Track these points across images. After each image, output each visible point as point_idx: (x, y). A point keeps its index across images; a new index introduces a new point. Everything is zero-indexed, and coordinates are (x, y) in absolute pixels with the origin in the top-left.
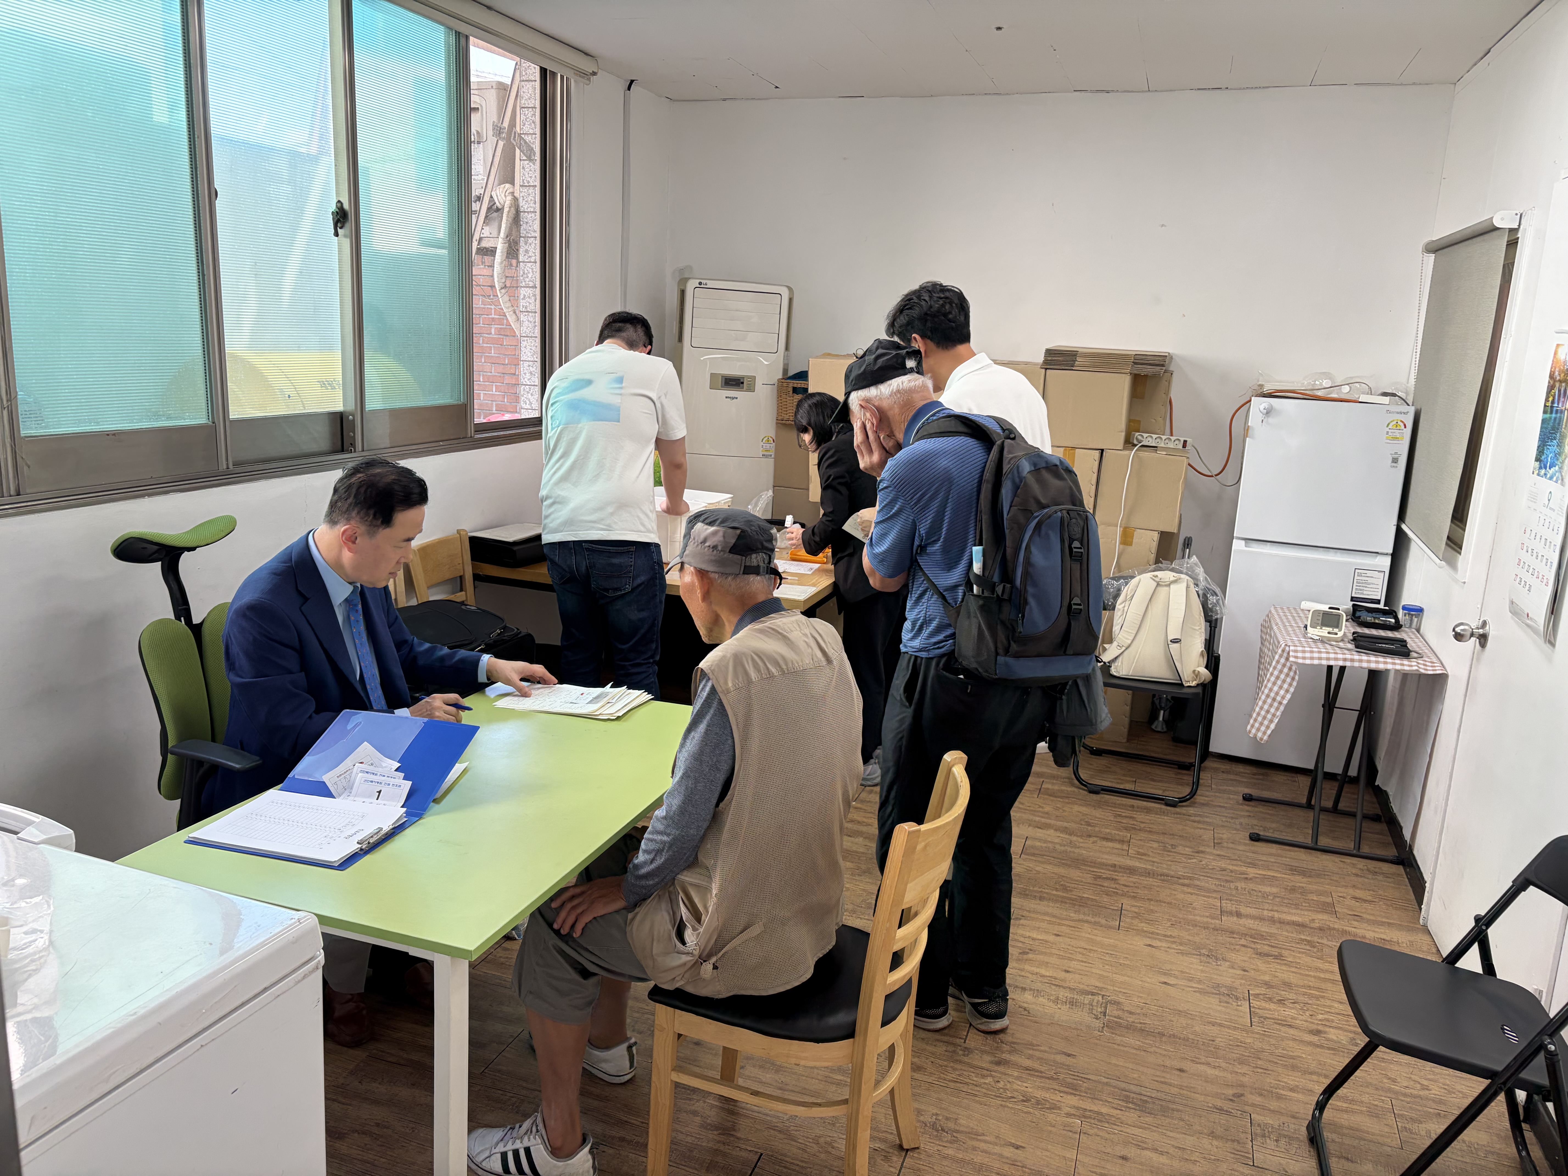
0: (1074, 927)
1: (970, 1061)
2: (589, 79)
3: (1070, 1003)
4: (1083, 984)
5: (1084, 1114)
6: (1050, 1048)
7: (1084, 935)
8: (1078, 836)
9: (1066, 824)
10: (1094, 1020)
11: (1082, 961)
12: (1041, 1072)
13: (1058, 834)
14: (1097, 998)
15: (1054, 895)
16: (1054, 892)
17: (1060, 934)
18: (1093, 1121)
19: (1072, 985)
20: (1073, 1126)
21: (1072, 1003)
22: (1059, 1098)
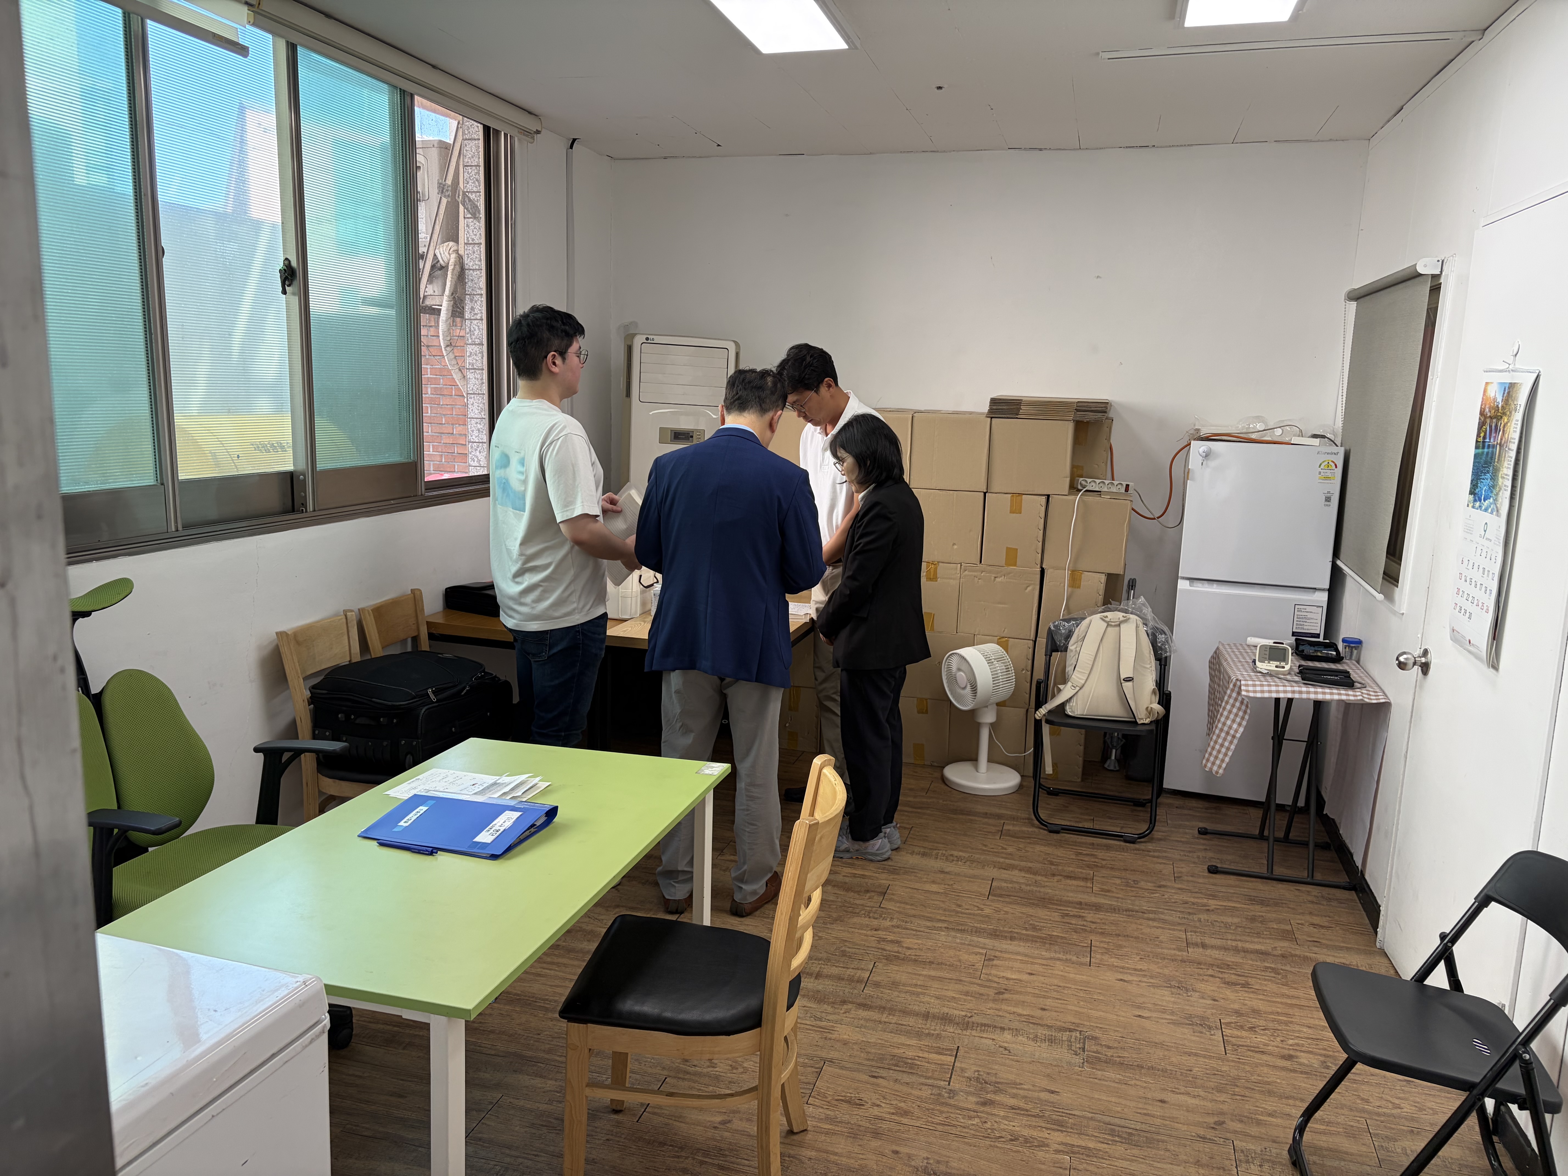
0: (1047, 965)
1: (956, 1103)
2: (533, 138)
3: (1049, 1040)
4: (1060, 1021)
5: (1071, 1150)
6: (1033, 1086)
7: (1057, 972)
8: (1042, 875)
9: (1030, 865)
10: (1074, 1056)
11: (1057, 999)
12: (1027, 1111)
13: (1023, 874)
14: (1074, 1034)
15: (1024, 934)
16: (1024, 932)
17: (1034, 972)
18: (1081, 1156)
19: (1049, 1022)
20: (1062, 1163)
21: (1051, 1041)
22: (1047, 1136)
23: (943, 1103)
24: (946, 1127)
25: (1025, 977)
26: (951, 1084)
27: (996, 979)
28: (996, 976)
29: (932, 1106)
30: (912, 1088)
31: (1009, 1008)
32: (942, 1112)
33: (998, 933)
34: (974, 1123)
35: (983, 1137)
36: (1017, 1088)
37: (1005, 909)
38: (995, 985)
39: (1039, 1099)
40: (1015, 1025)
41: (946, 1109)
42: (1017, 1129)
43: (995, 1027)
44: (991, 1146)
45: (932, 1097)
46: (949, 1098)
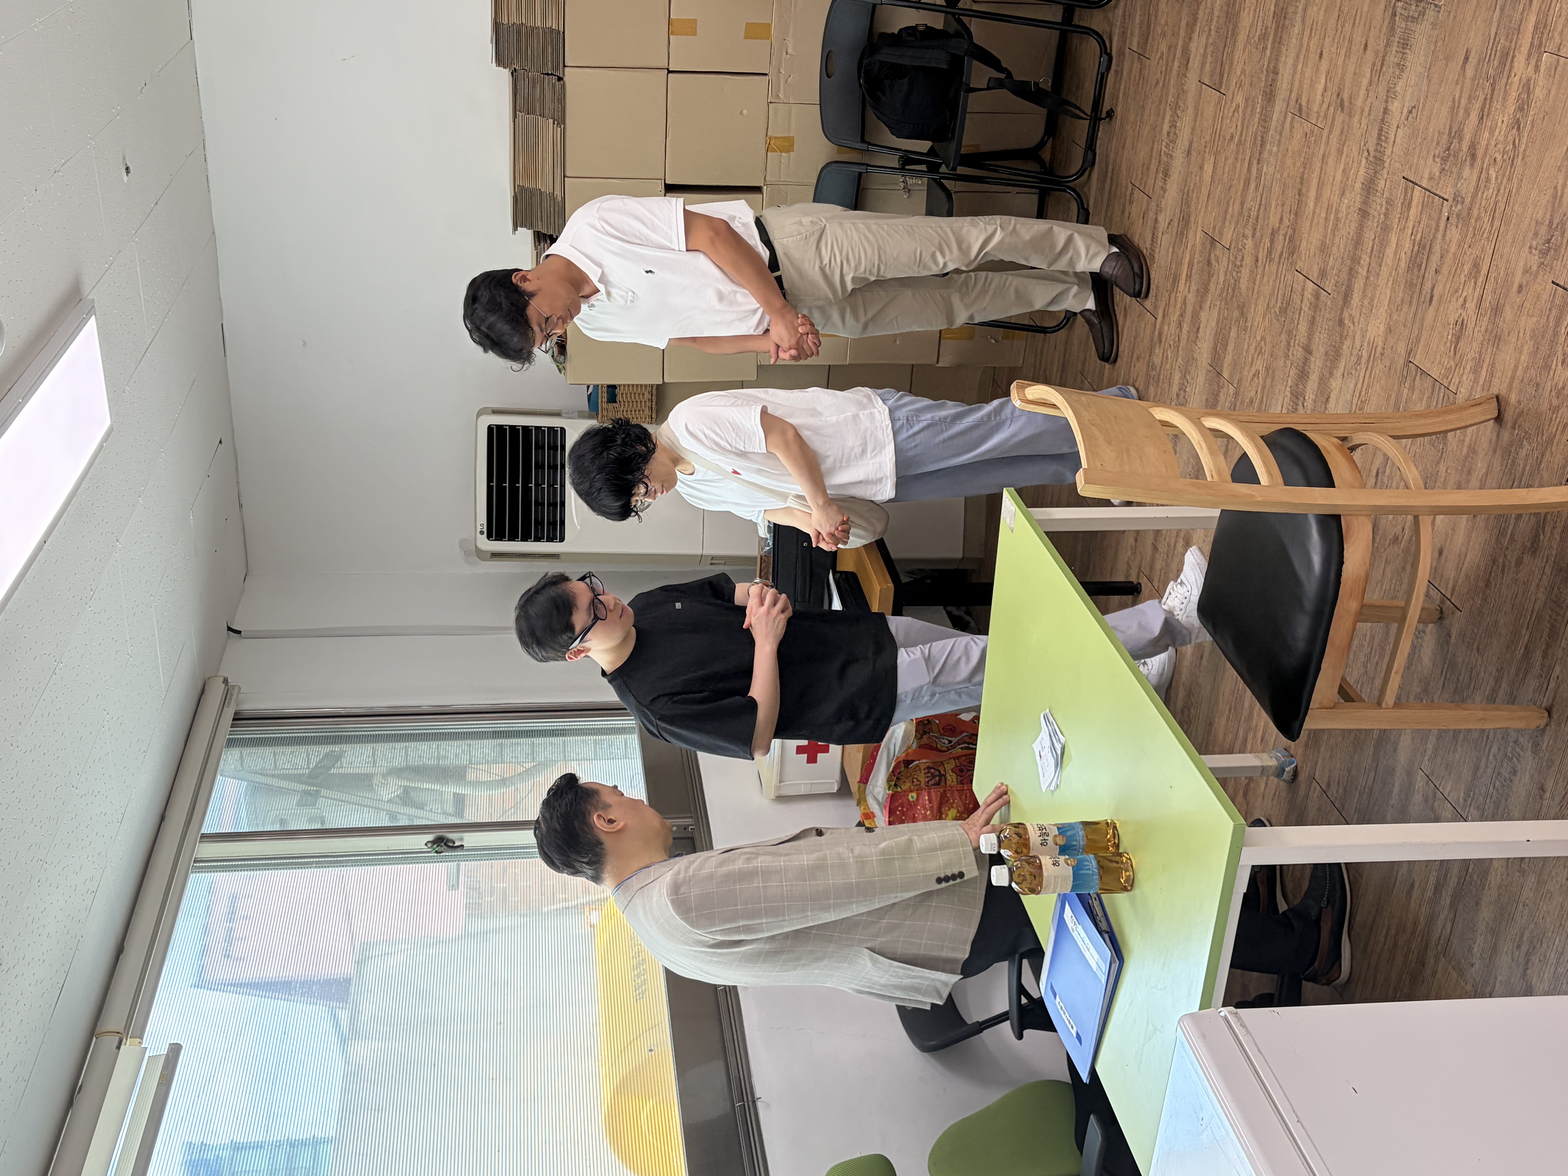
4: (1381, 26)
5: (1537, 49)
6: (1457, 84)
7: (1321, 17)
8: (1198, 8)
9: (1183, 23)
10: (1426, 17)
12: (1485, 99)
13: (1195, 36)
14: (1399, 10)
15: (1271, 53)
16: (1268, 52)
17: (1319, 51)
18: (1545, 36)
19: (1382, 44)
20: (1550, 64)
21: (1405, 45)
22: (1517, 79)
23: (1469, 213)
24: (1497, 215)
25: (1324, 65)
26: (1446, 197)
27: (1325, 106)
28: (1321, 105)
29: (1471, 229)
30: (1447, 251)
31: (1361, 96)
32: (1478, 218)
33: (1268, 90)
34: (1494, 176)
35: (1511, 167)
36: (1458, 107)
37: (1239, 73)
38: (1332, 109)
39: (1473, 79)
40: (1382, 91)
41: (1475, 212)
42: (1506, 119)
43: (1382, 120)
44: (1523, 159)
45: (1460, 226)
46: (1463, 203)
